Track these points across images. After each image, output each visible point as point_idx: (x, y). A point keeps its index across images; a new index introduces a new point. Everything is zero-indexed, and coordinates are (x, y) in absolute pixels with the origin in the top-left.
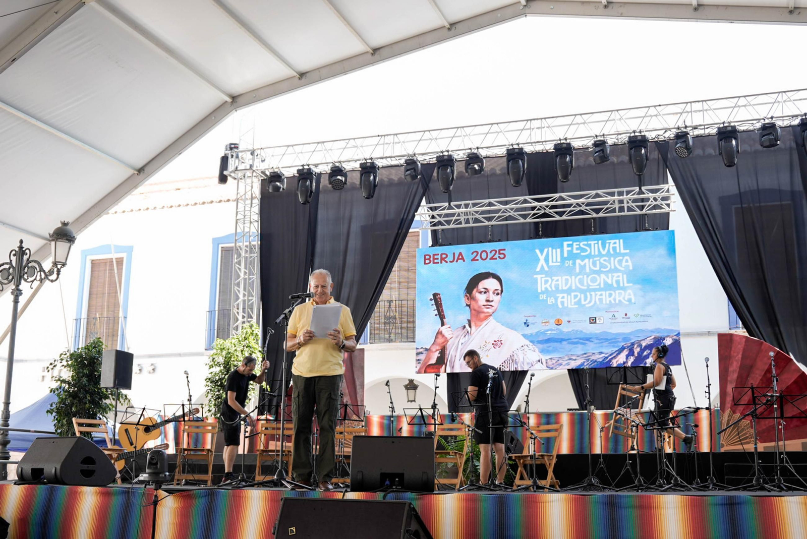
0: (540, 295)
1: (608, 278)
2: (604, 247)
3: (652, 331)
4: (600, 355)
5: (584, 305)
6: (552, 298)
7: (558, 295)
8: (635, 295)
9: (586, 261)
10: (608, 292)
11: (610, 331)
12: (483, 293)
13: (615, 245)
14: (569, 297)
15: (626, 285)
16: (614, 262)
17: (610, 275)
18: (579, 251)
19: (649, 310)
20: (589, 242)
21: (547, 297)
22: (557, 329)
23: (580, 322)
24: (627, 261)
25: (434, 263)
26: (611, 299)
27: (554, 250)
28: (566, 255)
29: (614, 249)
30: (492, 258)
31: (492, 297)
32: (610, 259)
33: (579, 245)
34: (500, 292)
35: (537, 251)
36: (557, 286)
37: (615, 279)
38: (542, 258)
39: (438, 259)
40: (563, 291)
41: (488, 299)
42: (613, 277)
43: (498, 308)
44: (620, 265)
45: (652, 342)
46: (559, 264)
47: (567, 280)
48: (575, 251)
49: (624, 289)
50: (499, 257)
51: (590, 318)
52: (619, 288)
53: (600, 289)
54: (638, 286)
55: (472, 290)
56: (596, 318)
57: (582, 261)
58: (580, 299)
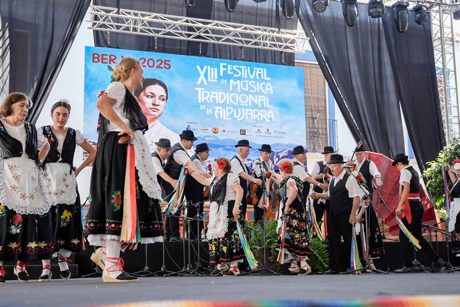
0: (201, 106)
1: (255, 99)
2: (252, 73)
3: (287, 146)
4: (248, 161)
5: (236, 118)
6: (210, 109)
7: (215, 107)
8: (275, 115)
9: (238, 81)
10: (254, 110)
11: (255, 142)
12: (150, 97)
13: (260, 72)
14: (224, 110)
15: (268, 106)
16: (259, 87)
17: (256, 96)
18: (232, 73)
19: (285, 129)
20: (241, 67)
21: (206, 108)
22: (214, 136)
23: (233, 132)
24: (269, 87)
25: (102, 62)
26: (257, 116)
27: (212, 69)
28: (221, 74)
29: (260, 75)
30: (158, 67)
31: (158, 102)
32: (256, 84)
33: (232, 67)
34: (165, 98)
35: (198, 67)
36: (214, 100)
37: (260, 100)
38: (202, 73)
39: (107, 59)
40: (219, 105)
41: (154, 103)
42: (258, 98)
43: (163, 113)
44: (264, 89)
45: (287, 155)
46: (216, 81)
47: (222, 95)
48: (229, 72)
49: (267, 109)
50: (165, 67)
51: (241, 130)
52: (263, 108)
53: (248, 107)
54: (277, 108)
55: (140, 94)
56: (245, 130)
57: (235, 81)
58: (233, 112)
